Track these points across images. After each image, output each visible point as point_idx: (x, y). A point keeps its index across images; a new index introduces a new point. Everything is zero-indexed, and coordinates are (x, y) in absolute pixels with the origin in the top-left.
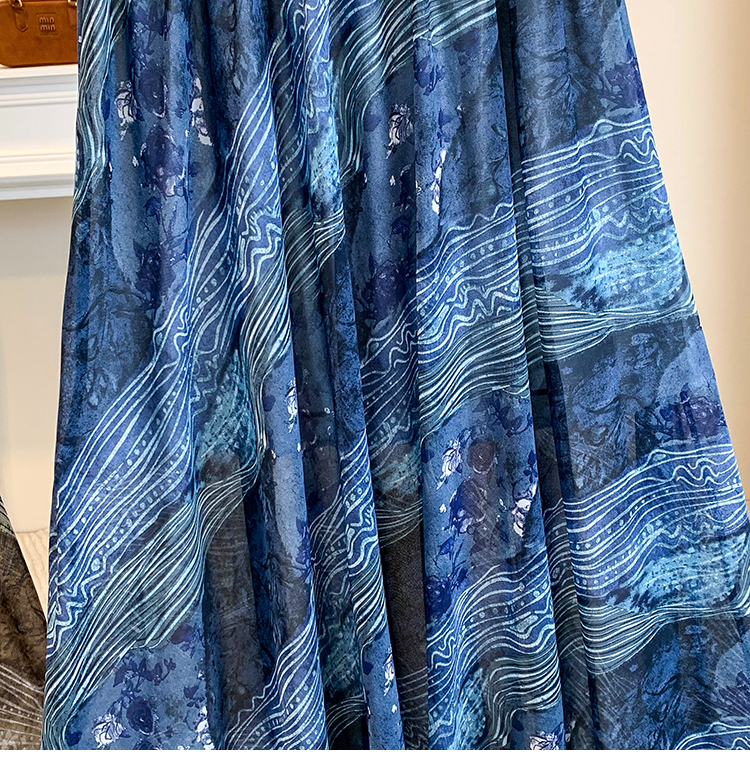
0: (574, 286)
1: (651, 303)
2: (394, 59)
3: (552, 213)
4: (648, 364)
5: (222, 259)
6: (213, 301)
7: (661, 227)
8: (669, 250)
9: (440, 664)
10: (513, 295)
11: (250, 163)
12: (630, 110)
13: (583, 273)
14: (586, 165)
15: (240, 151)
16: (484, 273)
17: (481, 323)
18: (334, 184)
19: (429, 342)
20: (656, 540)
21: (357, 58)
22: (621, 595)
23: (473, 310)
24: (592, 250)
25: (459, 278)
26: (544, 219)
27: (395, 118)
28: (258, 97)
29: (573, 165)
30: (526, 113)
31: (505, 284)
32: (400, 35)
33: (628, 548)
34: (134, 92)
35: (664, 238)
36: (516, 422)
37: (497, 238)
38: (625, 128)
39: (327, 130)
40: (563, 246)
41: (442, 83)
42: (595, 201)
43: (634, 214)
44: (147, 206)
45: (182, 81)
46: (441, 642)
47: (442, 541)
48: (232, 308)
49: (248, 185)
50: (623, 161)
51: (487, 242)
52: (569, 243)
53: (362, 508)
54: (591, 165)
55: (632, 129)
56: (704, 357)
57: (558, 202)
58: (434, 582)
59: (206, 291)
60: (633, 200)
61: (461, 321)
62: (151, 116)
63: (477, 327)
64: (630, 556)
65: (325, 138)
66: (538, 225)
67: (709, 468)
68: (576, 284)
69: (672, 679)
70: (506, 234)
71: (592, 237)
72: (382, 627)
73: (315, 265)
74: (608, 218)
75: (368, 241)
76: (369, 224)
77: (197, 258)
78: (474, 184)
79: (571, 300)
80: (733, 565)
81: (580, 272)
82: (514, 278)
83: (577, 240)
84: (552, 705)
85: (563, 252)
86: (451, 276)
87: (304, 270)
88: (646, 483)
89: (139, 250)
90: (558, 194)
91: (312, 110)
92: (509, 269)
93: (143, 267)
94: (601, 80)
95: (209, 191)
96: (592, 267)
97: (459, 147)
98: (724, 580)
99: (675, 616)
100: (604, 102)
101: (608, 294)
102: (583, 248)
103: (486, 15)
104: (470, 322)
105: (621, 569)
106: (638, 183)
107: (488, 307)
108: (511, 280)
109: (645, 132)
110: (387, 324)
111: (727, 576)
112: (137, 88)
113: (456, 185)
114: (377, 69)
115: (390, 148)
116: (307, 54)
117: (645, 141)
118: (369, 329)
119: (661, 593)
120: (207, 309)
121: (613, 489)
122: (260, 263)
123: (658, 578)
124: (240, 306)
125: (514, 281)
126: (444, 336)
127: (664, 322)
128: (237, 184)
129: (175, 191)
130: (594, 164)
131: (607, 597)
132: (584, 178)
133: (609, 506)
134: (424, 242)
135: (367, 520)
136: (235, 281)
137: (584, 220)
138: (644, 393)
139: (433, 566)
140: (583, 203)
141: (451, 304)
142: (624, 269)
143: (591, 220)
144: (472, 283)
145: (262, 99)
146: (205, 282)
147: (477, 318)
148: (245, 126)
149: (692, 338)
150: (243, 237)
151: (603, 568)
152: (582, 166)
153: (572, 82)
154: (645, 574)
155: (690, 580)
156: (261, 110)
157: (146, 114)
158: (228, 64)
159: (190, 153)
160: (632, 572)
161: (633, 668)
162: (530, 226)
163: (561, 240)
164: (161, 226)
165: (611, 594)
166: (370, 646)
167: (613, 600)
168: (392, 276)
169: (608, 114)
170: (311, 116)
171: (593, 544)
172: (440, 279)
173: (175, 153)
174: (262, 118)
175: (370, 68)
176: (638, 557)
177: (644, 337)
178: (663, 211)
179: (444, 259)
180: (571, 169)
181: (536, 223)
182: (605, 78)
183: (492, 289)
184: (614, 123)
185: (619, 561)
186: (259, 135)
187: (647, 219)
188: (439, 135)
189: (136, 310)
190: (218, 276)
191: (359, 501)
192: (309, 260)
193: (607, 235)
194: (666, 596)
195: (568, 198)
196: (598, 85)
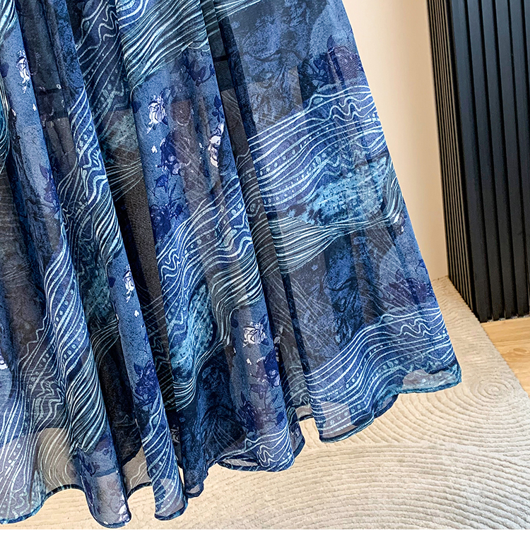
4: (300, 22)
9: (168, 275)
19: (124, 8)
20: (323, 170)
22: (299, 210)
33: (301, 173)
36: (201, 73)
46: (166, 258)
47: (157, 176)
53: (90, 151)
56: (342, 14)
58: (155, 210)
64: (303, 180)
67: (354, 105)
69: (347, 281)
72: (118, 248)
80: (380, 182)
84: (256, 300)
88: (311, 123)
98: (375, 196)
99: (346, 230)
105: (297, 189)
110: (93, 4)
111: (377, 191)
119: (332, 212)
121: (283, 124)
123: (328, 199)
131: (288, 211)
133: (281, 138)
135: (95, 162)
138: (300, 47)
139: (153, 197)
151: (282, 187)
154: (318, 196)
155: (352, 200)
160: (306, 192)
161: (315, 268)
165: (291, 208)
166: (111, 263)
167: (292, 213)
171: (272, 168)
176: (311, 181)
185: (294, 182)
191: (86, 146)
194: (336, 215)
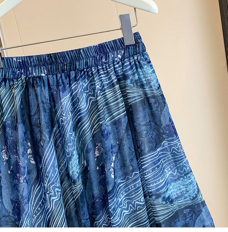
0: (162, 197)
1: (188, 198)
2: (95, 129)
3: (152, 173)
4: (190, 219)
5: (41, 201)
6: (39, 215)
7: (188, 173)
8: (192, 181)
10: (142, 202)
11: (48, 169)
12: (173, 138)
13: (164, 192)
14: (161, 156)
15: (45, 165)
16: (131, 195)
17: (132, 212)
18: (77, 173)
19: (115, 222)
21: (82, 130)
23: (129, 208)
24: (167, 183)
25: (123, 198)
26: (149, 176)
27: (97, 147)
28: (50, 147)
29: (156, 157)
30: (139, 142)
31: (139, 199)
32: (96, 121)
34: (7, 150)
35: (189, 177)
37: (134, 184)
38: (172, 143)
39: (73, 156)
40: (157, 184)
41: (111, 135)
42: (165, 167)
43: (179, 170)
44: (14, 187)
45: (23, 145)
48: (46, 217)
49: (48, 176)
50: (173, 154)
51: (131, 185)
52: (159, 183)
54: (163, 156)
55: (174, 144)
56: (208, 214)
57: (153, 170)
59: (37, 212)
60: (178, 166)
61: (126, 213)
62: (14, 157)
63: (131, 214)
65: (73, 158)
66: (148, 178)
68: (162, 196)
70: (137, 182)
71: (166, 179)
73: (73, 199)
74: (171, 172)
75: (91, 189)
76: (91, 183)
77: (33, 201)
78: (125, 166)
79: (162, 202)
81: (163, 192)
82: (142, 196)
83: (161, 181)
85: (157, 186)
86: (120, 197)
87: (70, 201)
89: (12, 201)
90: (153, 167)
91: (68, 149)
92: (140, 194)
93: (14, 207)
94: (162, 129)
95: (35, 179)
96: (167, 189)
97: (119, 155)
100: (164, 136)
101: (174, 197)
102: (163, 183)
103: (123, 114)
104: (129, 212)
106: (179, 160)
107: (134, 206)
108: (141, 197)
109: (179, 144)
110: (100, 216)
112: (8, 148)
113: (119, 167)
114: (89, 133)
115: (96, 158)
116: (65, 132)
117: (179, 147)
118: (95, 219)
120: (37, 218)
122: (54, 202)
124: (49, 217)
125: (142, 197)
126: (120, 219)
127: (194, 204)
128: (44, 176)
129: (23, 181)
130: (164, 155)
132: (161, 160)
134: (110, 188)
136: (46, 208)
137: (163, 174)
140: (161, 169)
141: (121, 207)
142: (178, 188)
143: (165, 174)
144: (128, 199)
145: (51, 148)
146: (36, 209)
147: (131, 211)
148: (45, 157)
149: (204, 209)
150: (48, 194)
152: (160, 157)
153: (153, 131)
156: (51, 151)
157: (12, 156)
158: (39, 138)
159: (28, 167)
162: (145, 178)
163: (156, 182)
164: (19, 193)
168: (101, 200)
169: (166, 140)
170: (68, 151)
172: (117, 199)
173: (22, 169)
174: (51, 154)
175: (87, 133)
177: (188, 210)
178: (188, 168)
179: (117, 192)
180: (156, 158)
181: (147, 177)
182: (163, 128)
183: (135, 200)
184: (168, 142)
186: (51, 159)
187: (183, 172)
188: (111, 152)
189: (13, 222)
190: (40, 207)
192: (72, 197)
193: (171, 178)
195: (156, 168)
196: (162, 131)
